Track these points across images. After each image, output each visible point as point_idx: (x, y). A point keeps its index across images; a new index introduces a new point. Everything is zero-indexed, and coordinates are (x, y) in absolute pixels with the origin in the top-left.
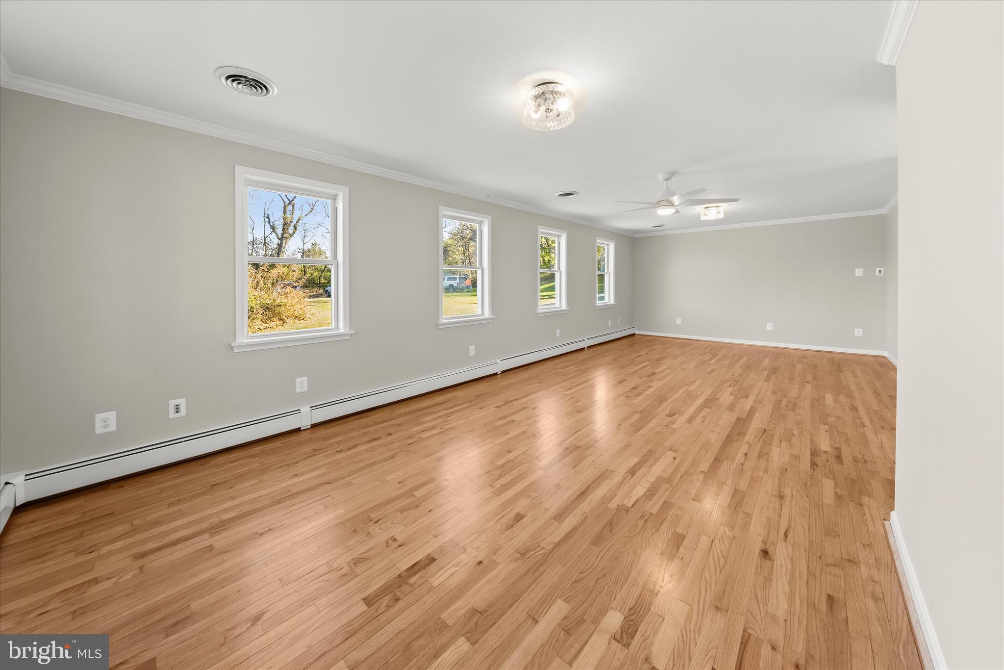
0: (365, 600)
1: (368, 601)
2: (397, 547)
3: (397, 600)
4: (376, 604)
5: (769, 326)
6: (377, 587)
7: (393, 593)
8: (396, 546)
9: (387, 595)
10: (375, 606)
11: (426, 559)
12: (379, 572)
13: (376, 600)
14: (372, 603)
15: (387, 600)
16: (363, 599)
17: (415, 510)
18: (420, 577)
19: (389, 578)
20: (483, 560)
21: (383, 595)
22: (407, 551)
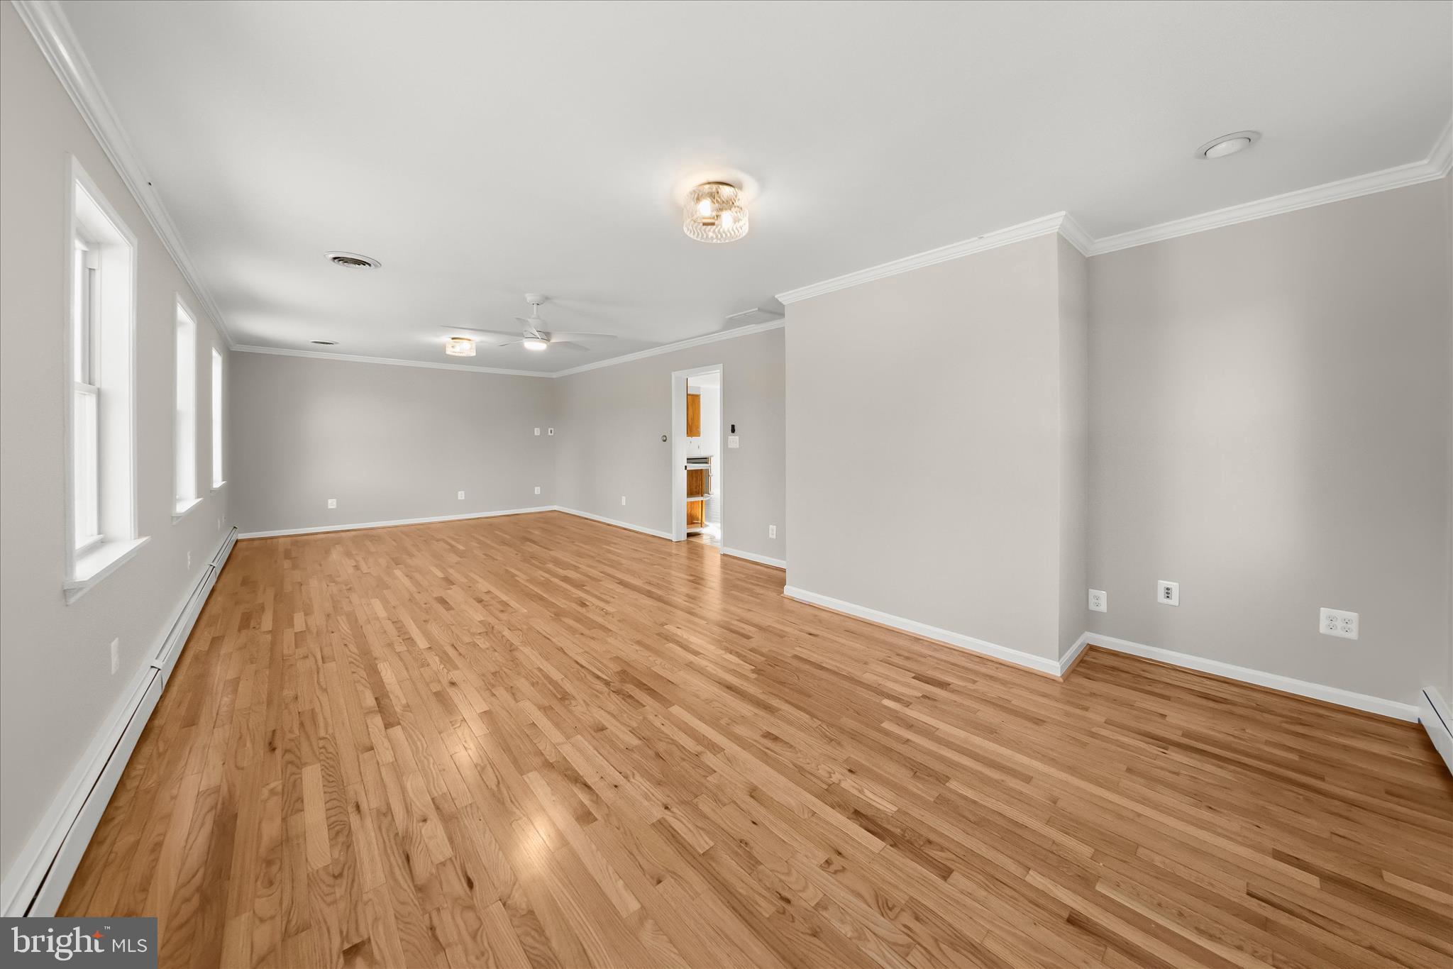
0: (945, 878)
1: (946, 873)
2: (843, 857)
3: (930, 842)
4: (945, 863)
5: (461, 495)
6: (919, 867)
7: (922, 848)
8: (843, 859)
9: (928, 855)
10: (948, 863)
11: (858, 820)
12: (896, 871)
13: (940, 865)
14: (946, 870)
15: (935, 852)
16: (946, 880)
17: (752, 844)
18: (889, 824)
19: (903, 857)
20: (847, 769)
21: (929, 858)
22: (848, 843)
